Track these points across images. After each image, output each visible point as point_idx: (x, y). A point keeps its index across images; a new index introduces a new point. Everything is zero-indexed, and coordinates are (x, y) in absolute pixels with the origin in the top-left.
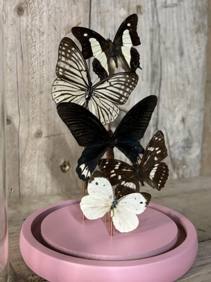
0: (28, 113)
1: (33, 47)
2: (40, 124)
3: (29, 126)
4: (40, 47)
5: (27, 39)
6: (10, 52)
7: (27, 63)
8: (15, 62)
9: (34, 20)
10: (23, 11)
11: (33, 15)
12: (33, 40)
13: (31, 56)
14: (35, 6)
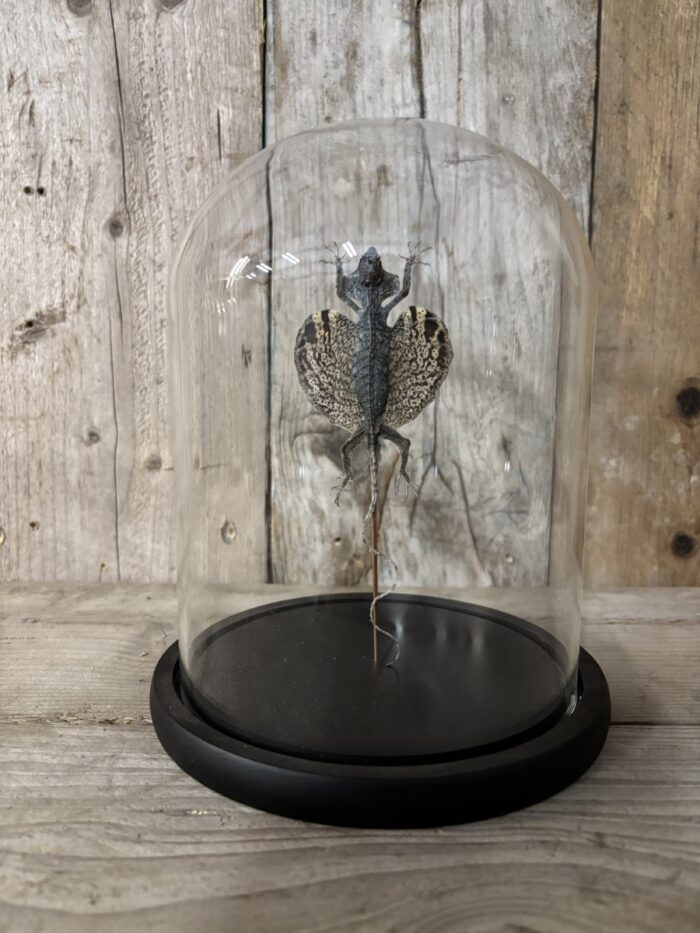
0: (134, 420)
1: (142, 295)
2: (158, 443)
3: (135, 448)
4: (155, 294)
5: (128, 280)
6: (98, 307)
7: (129, 327)
8: (108, 326)
9: (142, 242)
10: (122, 228)
11: (141, 233)
12: (140, 281)
13: (138, 312)
14: (145, 214)
